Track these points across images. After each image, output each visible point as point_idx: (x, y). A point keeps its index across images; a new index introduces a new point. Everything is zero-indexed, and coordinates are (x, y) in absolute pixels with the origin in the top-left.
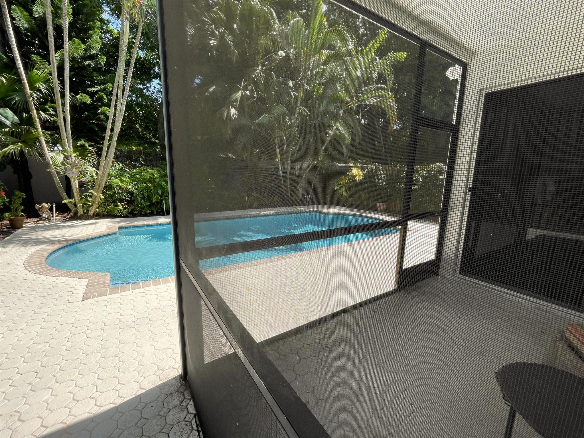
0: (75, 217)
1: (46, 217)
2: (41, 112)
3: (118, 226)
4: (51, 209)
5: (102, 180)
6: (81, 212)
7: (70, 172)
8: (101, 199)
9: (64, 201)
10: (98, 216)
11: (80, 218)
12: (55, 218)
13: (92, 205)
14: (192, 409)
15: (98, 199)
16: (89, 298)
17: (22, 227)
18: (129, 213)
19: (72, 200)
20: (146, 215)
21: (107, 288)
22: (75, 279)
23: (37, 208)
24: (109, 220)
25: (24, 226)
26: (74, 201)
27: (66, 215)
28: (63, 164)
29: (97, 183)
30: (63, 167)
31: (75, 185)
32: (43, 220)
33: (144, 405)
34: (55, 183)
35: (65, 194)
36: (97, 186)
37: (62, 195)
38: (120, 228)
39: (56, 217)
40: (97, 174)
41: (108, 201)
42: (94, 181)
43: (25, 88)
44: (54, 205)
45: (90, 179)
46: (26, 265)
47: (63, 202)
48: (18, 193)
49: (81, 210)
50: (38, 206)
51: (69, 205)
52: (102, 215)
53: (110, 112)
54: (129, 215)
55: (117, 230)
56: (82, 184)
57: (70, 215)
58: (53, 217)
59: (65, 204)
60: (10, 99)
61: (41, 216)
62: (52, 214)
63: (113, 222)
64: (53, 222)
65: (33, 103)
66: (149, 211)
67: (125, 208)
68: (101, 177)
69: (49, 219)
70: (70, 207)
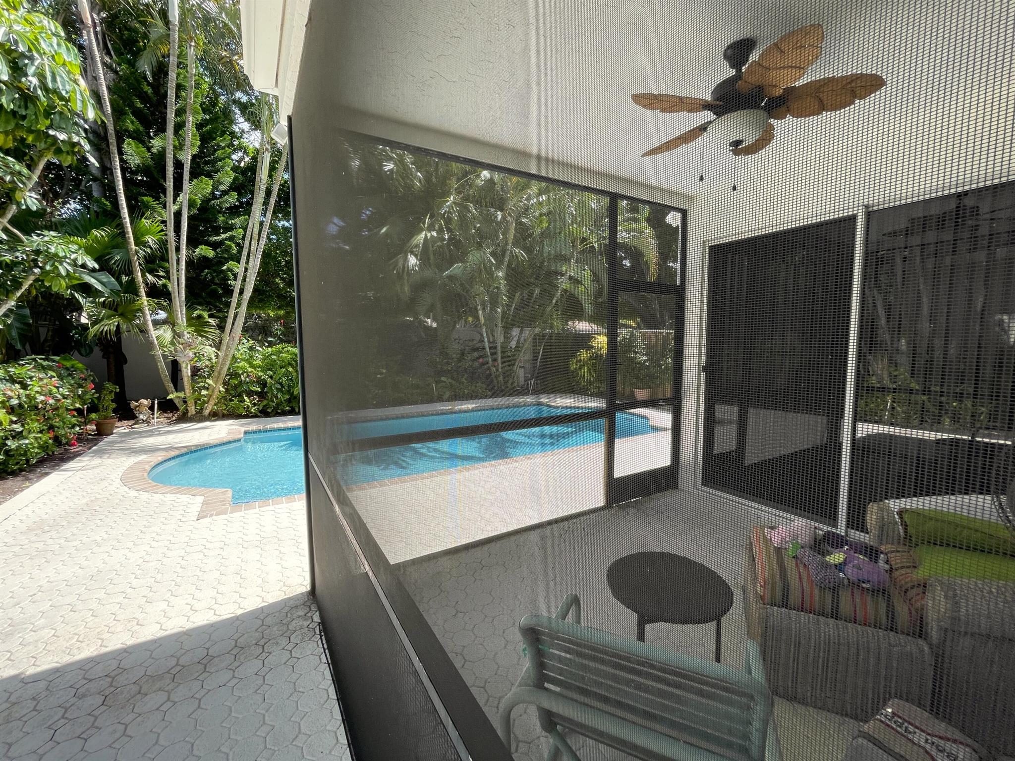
0: (184, 418)
1: (145, 419)
2: (148, 275)
3: (243, 429)
4: (151, 408)
5: (223, 364)
6: (192, 410)
7: (181, 355)
8: (220, 392)
9: (170, 397)
10: (215, 416)
11: (191, 420)
12: (156, 420)
13: (209, 400)
14: (317, 618)
15: (216, 392)
16: (206, 517)
17: (112, 434)
18: (260, 412)
19: (182, 395)
20: (284, 414)
21: (228, 506)
22: (187, 496)
23: (132, 406)
24: (231, 422)
25: (114, 431)
26: (183, 395)
27: (171, 415)
28: (172, 343)
29: (217, 369)
30: (172, 349)
31: (186, 372)
32: (140, 423)
33: (266, 615)
34: (159, 371)
35: (172, 385)
36: (216, 374)
37: (167, 388)
38: (246, 433)
39: (158, 418)
40: (217, 356)
41: (231, 394)
42: (213, 366)
43: (129, 243)
44: (156, 402)
45: (208, 363)
46: (125, 480)
47: (168, 398)
48: (109, 386)
49: (193, 408)
50: (134, 404)
51: (176, 401)
52: (221, 415)
53: (239, 269)
54: (259, 414)
55: (242, 435)
56: (195, 371)
57: (176, 415)
58: (153, 418)
59: (171, 400)
60: (109, 258)
61: (137, 417)
62: (153, 414)
63: (237, 425)
64: (153, 425)
65: (137, 264)
66: (288, 408)
67: (255, 404)
68: (223, 360)
69: (147, 422)
70: (178, 405)
